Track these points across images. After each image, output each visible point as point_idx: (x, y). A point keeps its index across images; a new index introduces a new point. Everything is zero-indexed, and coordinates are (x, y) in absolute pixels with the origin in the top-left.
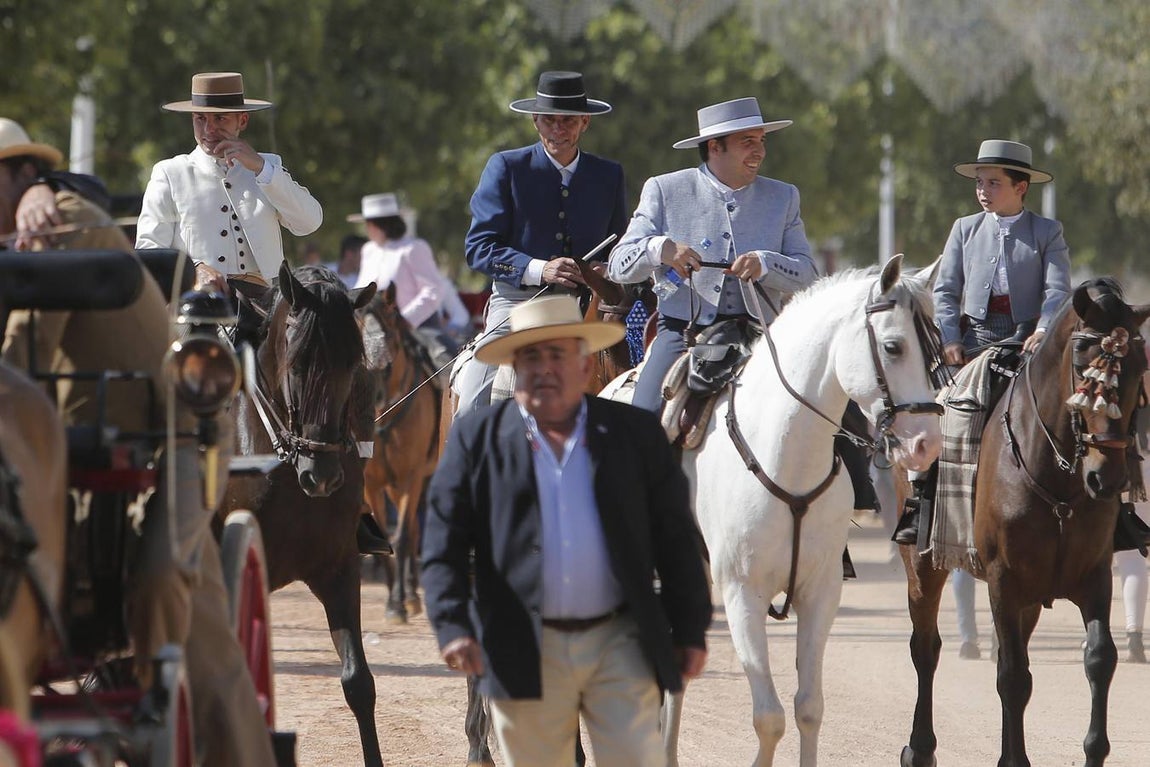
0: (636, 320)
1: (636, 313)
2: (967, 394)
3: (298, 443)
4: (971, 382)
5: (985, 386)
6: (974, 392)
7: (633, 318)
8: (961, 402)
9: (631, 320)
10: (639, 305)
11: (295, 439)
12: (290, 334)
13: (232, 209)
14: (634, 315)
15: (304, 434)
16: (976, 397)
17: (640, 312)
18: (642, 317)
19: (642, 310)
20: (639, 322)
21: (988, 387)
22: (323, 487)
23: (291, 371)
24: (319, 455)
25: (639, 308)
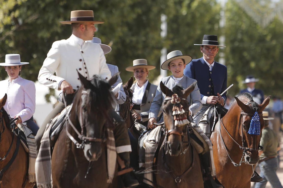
0: (255, 118)
1: (256, 116)
2: (153, 138)
3: (85, 139)
4: (155, 134)
5: (159, 135)
6: (155, 137)
7: (254, 117)
8: (151, 141)
9: (254, 118)
10: (257, 113)
11: (84, 138)
12: (83, 97)
13: (84, 61)
14: (255, 116)
15: (87, 136)
16: (155, 139)
17: (257, 116)
18: (257, 117)
19: (258, 115)
20: (256, 119)
21: (160, 136)
22: (94, 156)
23: (83, 110)
24: (93, 143)
25: (257, 114)
